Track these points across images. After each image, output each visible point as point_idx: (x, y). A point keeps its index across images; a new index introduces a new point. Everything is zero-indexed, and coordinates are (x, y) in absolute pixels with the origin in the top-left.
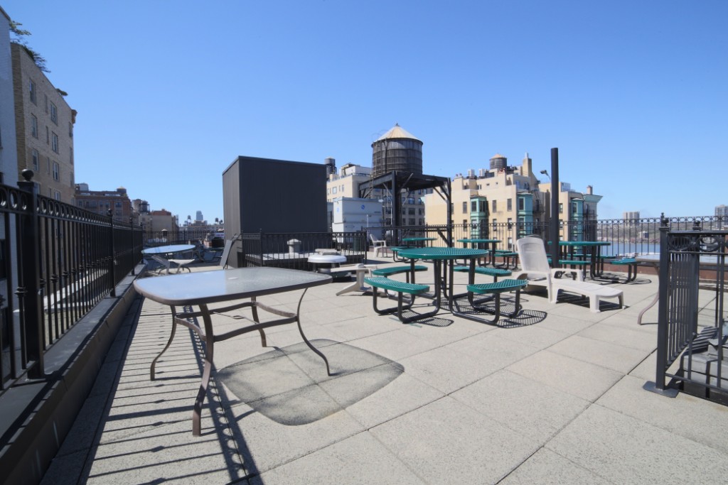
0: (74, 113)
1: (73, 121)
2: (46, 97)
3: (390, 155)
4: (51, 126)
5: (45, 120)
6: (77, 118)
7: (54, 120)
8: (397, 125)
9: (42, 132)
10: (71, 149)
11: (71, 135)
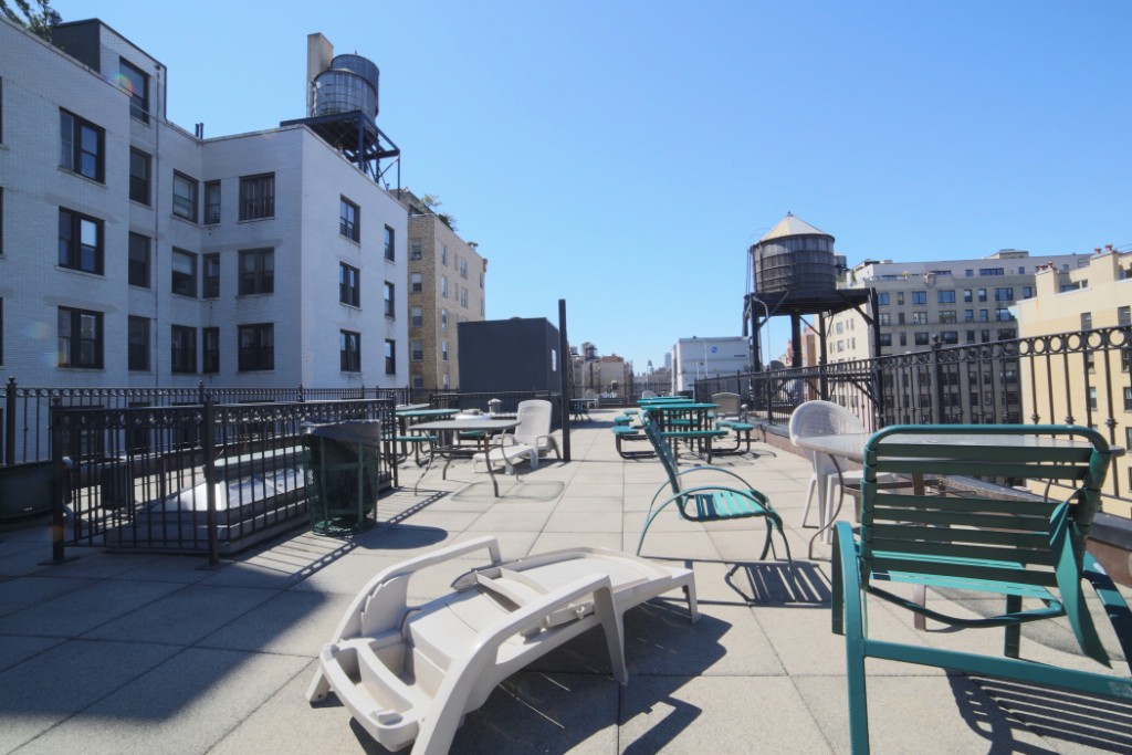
0: (485, 261)
1: (485, 270)
2: (456, 255)
3: (768, 267)
4: (461, 282)
5: (455, 277)
6: (488, 266)
7: (464, 274)
8: (790, 214)
9: (452, 290)
10: (482, 301)
11: (482, 285)
